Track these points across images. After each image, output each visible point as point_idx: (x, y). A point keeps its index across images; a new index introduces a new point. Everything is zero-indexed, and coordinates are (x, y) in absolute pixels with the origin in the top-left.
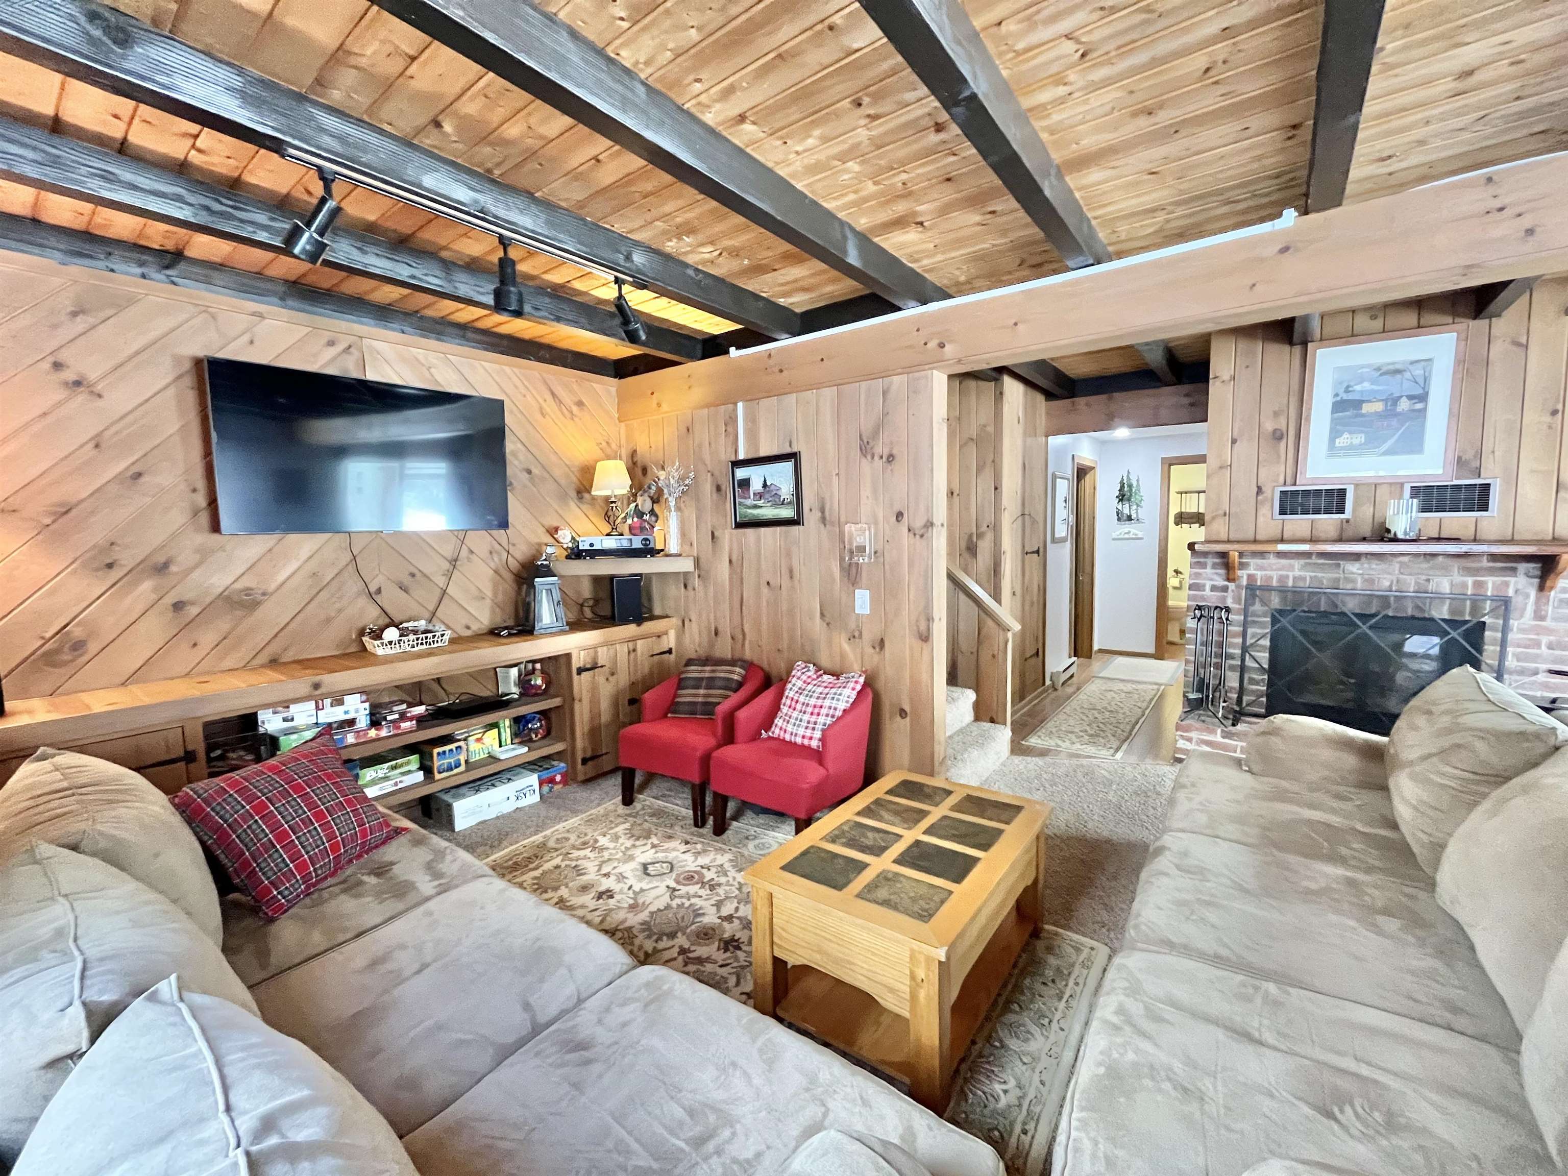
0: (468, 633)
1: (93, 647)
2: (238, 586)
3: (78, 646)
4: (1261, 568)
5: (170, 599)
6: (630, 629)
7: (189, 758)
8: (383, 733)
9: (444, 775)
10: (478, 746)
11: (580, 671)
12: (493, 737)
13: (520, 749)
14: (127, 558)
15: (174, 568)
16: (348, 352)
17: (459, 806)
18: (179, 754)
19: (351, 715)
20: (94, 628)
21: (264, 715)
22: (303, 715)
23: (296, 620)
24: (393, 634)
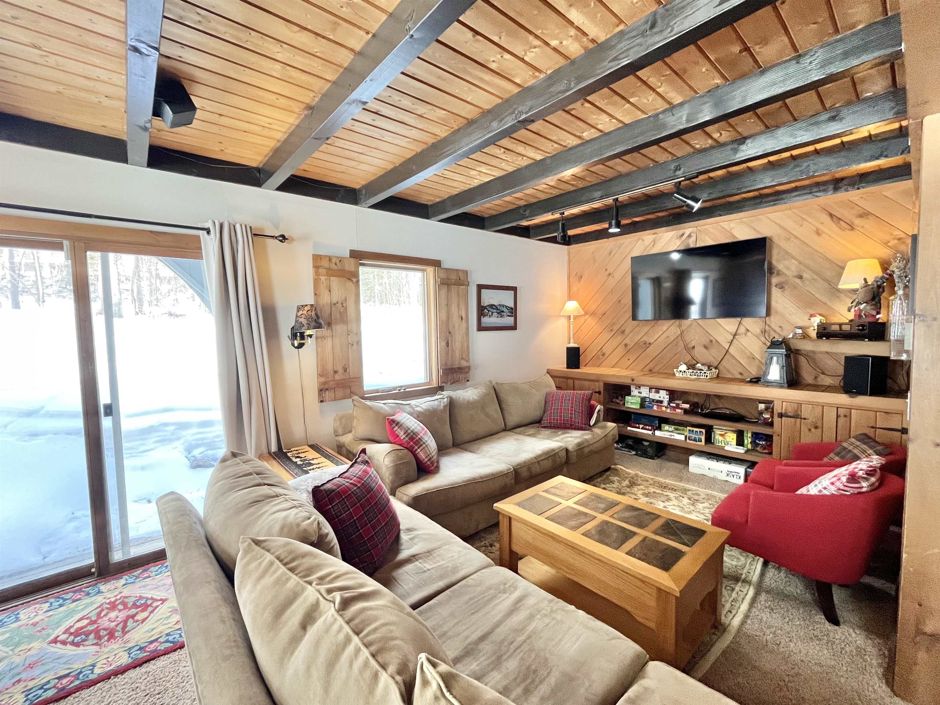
2: (642, 340)
3: (604, 354)
5: (624, 342)
6: (843, 399)
7: (599, 393)
8: (668, 411)
9: (692, 442)
10: (721, 438)
11: (781, 415)
12: (732, 437)
13: (741, 450)
14: (615, 328)
15: (626, 332)
16: (689, 236)
17: (693, 460)
18: (597, 390)
19: (661, 399)
20: (607, 349)
21: (633, 388)
22: (645, 392)
23: (660, 355)
24: (683, 367)
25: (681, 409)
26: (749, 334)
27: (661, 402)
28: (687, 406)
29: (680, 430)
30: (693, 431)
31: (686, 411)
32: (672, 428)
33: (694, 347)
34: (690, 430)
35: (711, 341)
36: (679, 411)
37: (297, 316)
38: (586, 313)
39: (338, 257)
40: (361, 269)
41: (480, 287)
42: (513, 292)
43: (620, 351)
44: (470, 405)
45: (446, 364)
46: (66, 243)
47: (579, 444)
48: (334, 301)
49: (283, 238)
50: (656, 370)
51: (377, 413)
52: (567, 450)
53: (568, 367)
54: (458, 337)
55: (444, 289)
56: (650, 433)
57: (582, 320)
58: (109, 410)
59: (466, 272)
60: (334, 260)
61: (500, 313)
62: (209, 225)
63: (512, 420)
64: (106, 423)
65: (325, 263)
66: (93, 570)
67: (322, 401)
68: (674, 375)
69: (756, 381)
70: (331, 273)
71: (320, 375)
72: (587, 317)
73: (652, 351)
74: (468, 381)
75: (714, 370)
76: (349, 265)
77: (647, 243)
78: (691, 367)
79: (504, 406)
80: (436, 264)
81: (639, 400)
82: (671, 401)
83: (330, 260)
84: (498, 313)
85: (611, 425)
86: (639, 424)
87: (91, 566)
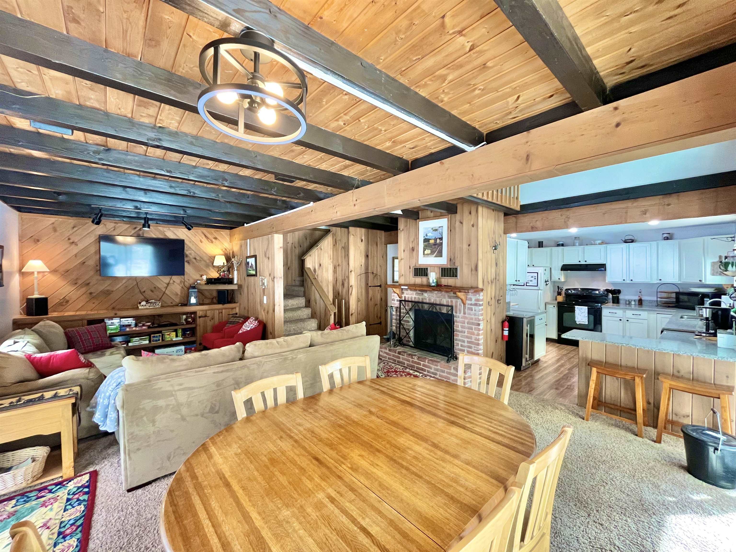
0: (171, 305)
1: (70, 302)
2: (106, 289)
3: (67, 302)
4: (407, 294)
5: (89, 292)
6: (220, 306)
8: (137, 329)
9: (154, 342)
10: (168, 336)
11: (200, 317)
12: (173, 334)
13: (181, 338)
15: (91, 284)
16: (140, 230)
17: (158, 350)
20: (71, 298)
21: (106, 321)
24: (144, 303)
25: (146, 326)
26: (175, 283)
27: (131, 325)
28: (149, 324)
29: (145, 338)
30: (154, 336)
31: (149, 327)
35: (155, 288)
43: (85, 298)
68: (138, 307)
72: (51, 273)
73: (114, 296)
78: (147, 302)
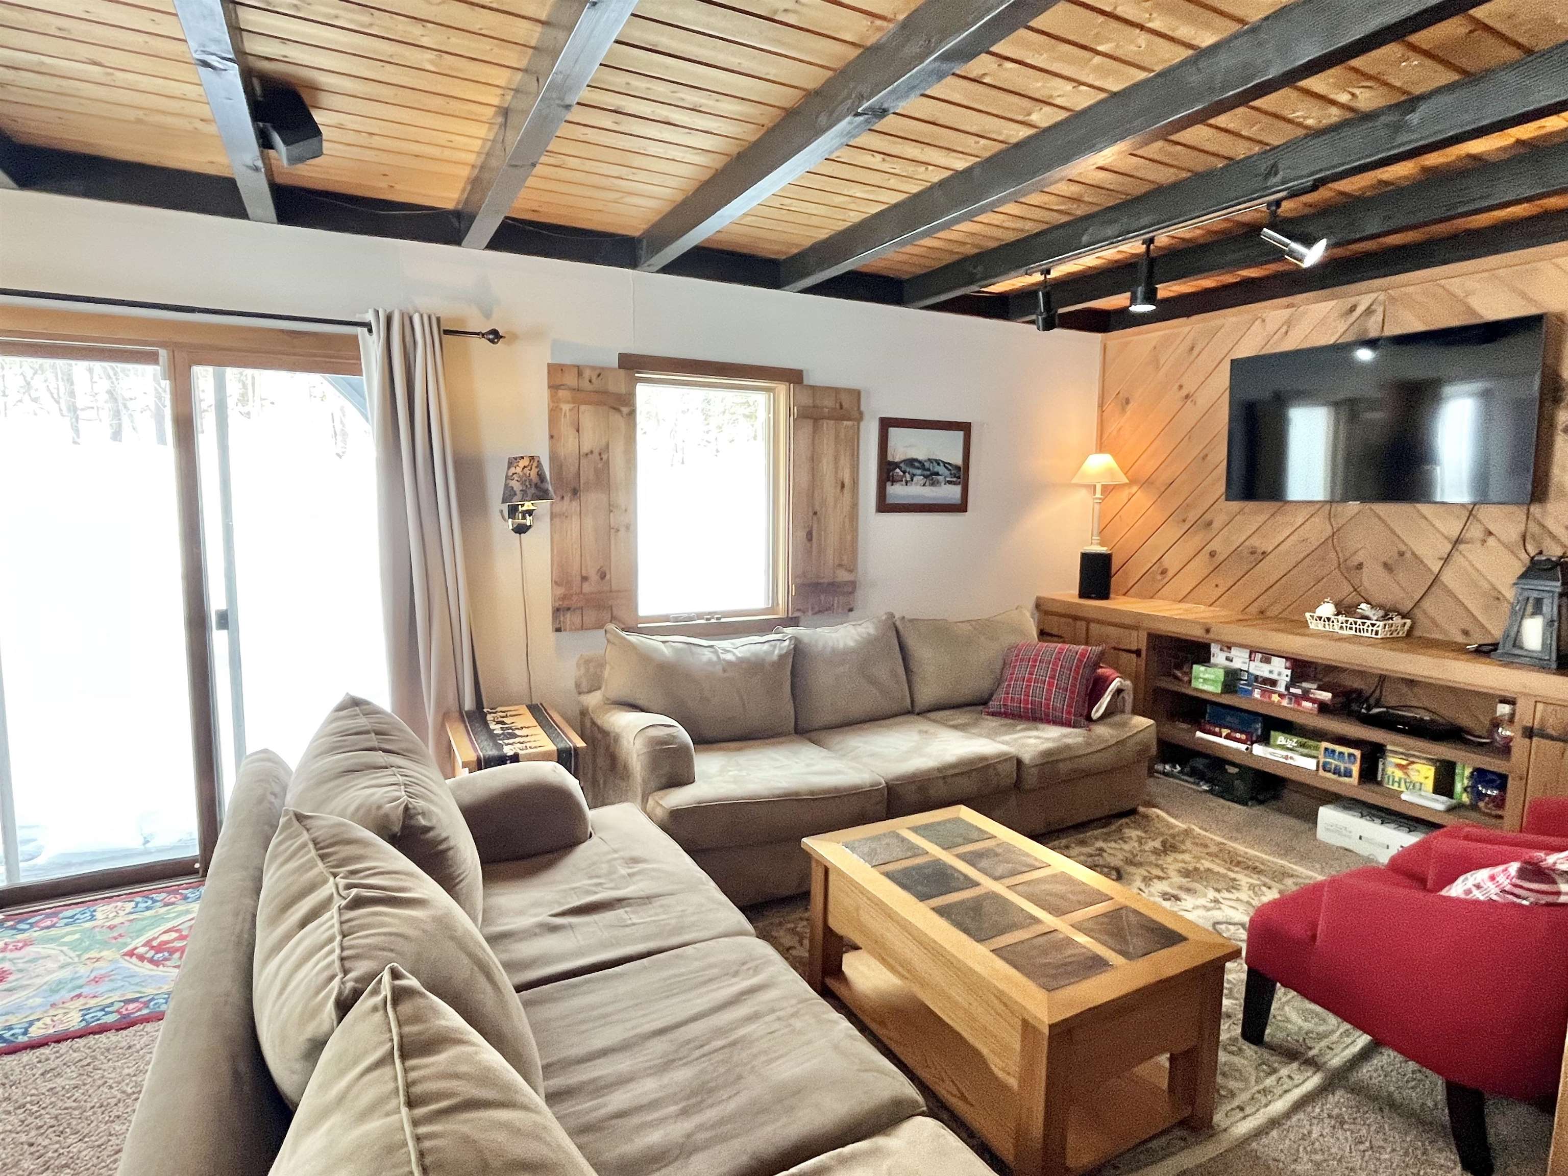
1: (1170, 575)
2: (1247, 545)
3: (1165, 571)
5: (1209, 548)
7: (1138, 653)
8: (1285, 702)
9: (1329, 775)
10: (1398, 774)
11: (1529, 733)
12: (1425, 774)
13: (1439, 803)
14: (1192, 516)
15: (1214, 525)
16: (1369, 311)
17: (1327, 814)
18: (1134, 648)
19: (1274, 676)
20: (1172, 562)
21: (1215, 649)
22: (1240, 660)
23: (1283, 581)
24: (1327, 609)
25: (1314, 701)
26: (1491, 541)
27: (1274, 683)
28: (1326, 696)
29: (1309, 747)
30: (1333, 751)
31: (1323, 708)
32: (1292, 742)
33: (1360, 566)
34: (1326, 749)
35: (1401, 554)
36: (1307, 705)
37: (507, 477)
38: (1132, 482)
39: (593, 368)
40: (642, 391)
41: (886, 424)
42: (961, 434)
43: (1200, 566)
44: (840, 656)
45: (804, 574)
46: (163, 353)
47: (1048, 753)
48: (585, 449)
49: (495, 336)
50: (1274, 611)
51: (645, 658)
52: (1019, 762)
53: (1083, 594)
54: (834, 522)
55: (808, 426)
56: (1243, 747)
57: (1124, 495)
58: (224, 620)
59: (856, 394)
60: (587, 374)
61: (931, 477)
62: (369, 317)
63: (927, 694)
64: (219, 640)
65: (570, 380)
66: (197, 866)
67: (558, 630)
68: (1305, 624)
69: (1486, 651)
70: (580, 396)
71: (556, 583)
72: (1134, 489)
73: (1271, 569)
74: (851, 610)
75: (1397, 620)
76: (617, 384)
77: (1271, 326)
78: (1345, 609)
79: (914, 666)
80: (793, 377)
81: (1221, 674)
82: (1295, 680)
83: (580, 373)
84: (926, 477)
85: (1142, 722)
86: (1221, 727)
87: (195, 861)
